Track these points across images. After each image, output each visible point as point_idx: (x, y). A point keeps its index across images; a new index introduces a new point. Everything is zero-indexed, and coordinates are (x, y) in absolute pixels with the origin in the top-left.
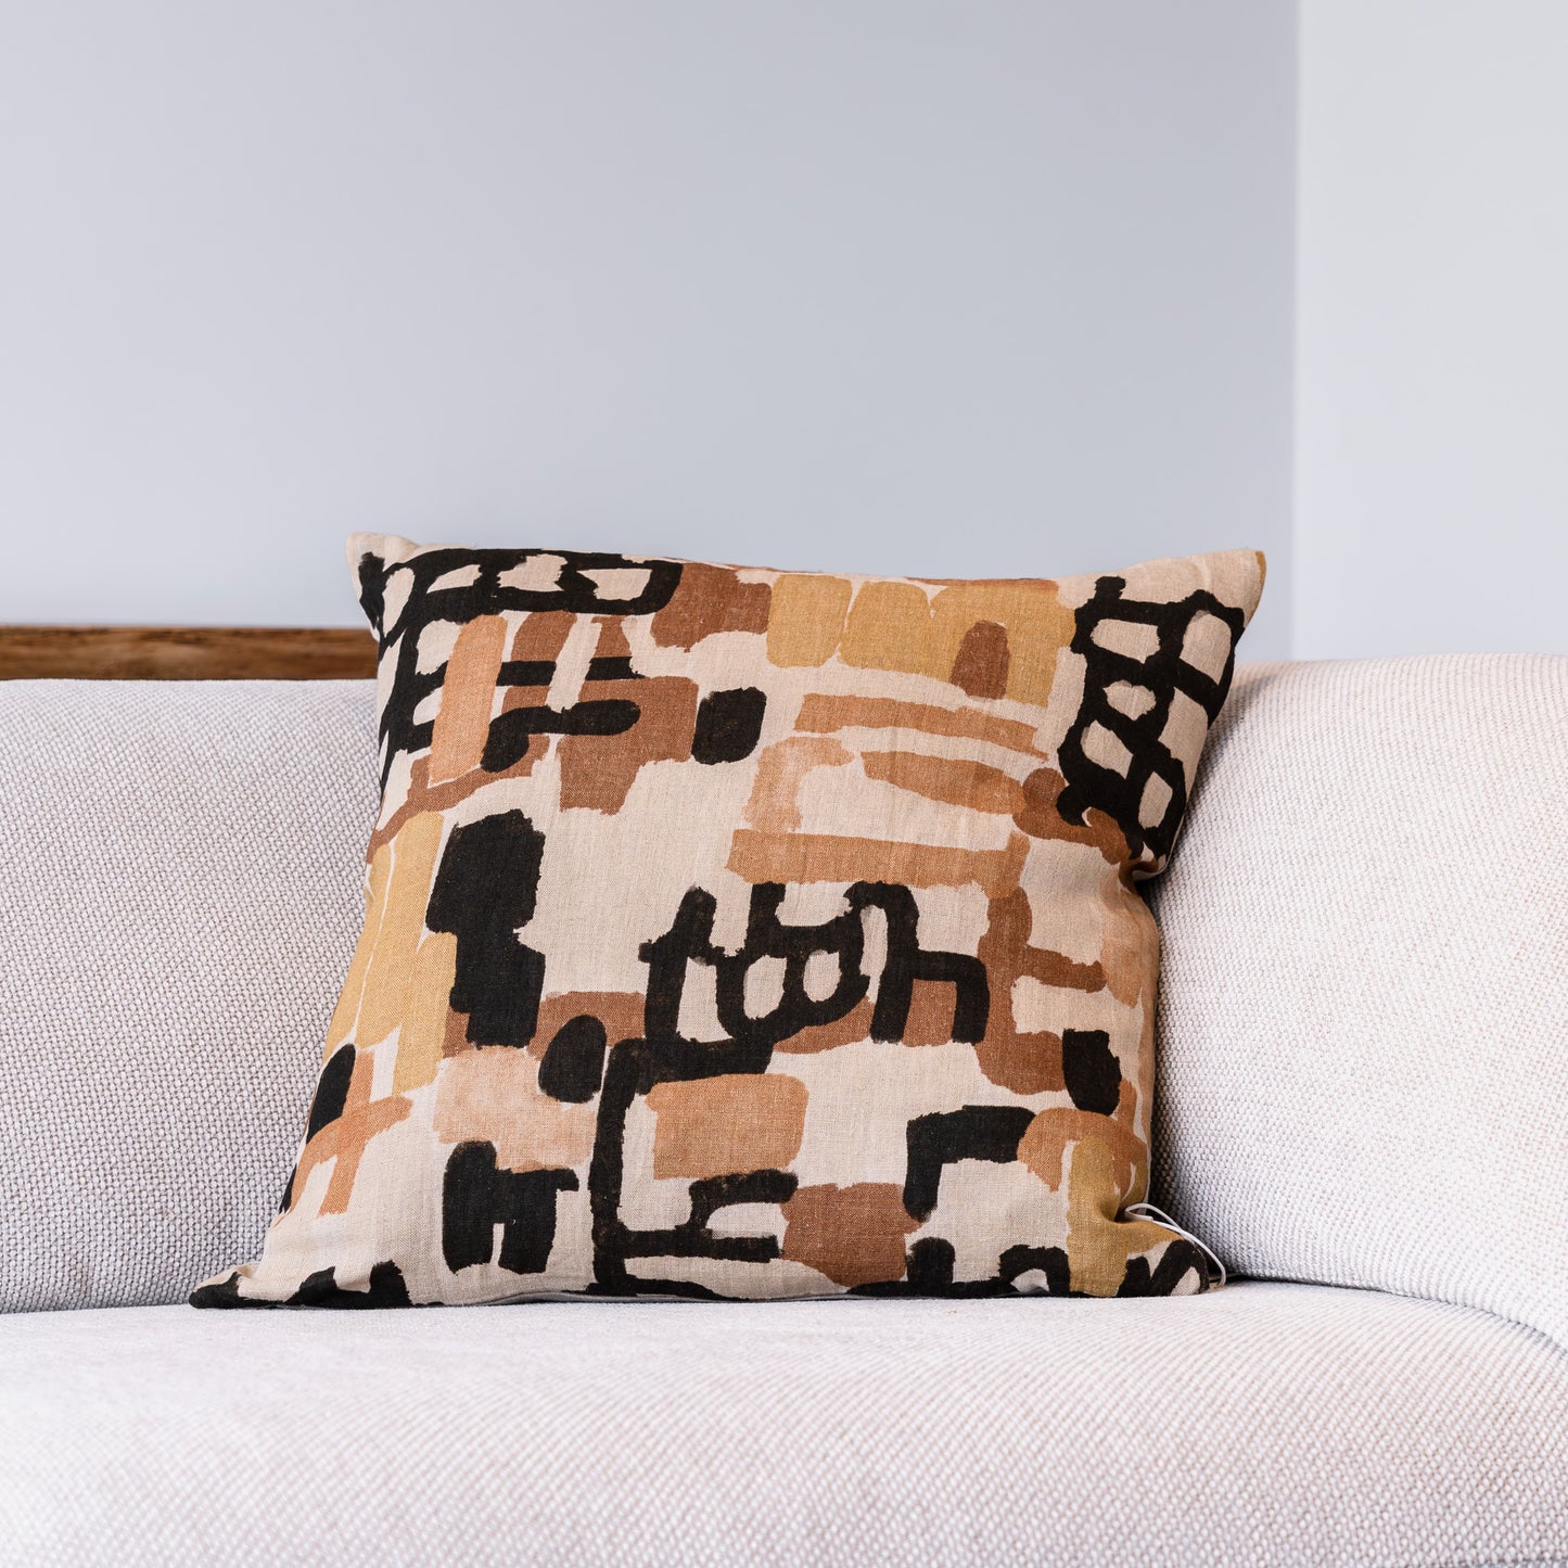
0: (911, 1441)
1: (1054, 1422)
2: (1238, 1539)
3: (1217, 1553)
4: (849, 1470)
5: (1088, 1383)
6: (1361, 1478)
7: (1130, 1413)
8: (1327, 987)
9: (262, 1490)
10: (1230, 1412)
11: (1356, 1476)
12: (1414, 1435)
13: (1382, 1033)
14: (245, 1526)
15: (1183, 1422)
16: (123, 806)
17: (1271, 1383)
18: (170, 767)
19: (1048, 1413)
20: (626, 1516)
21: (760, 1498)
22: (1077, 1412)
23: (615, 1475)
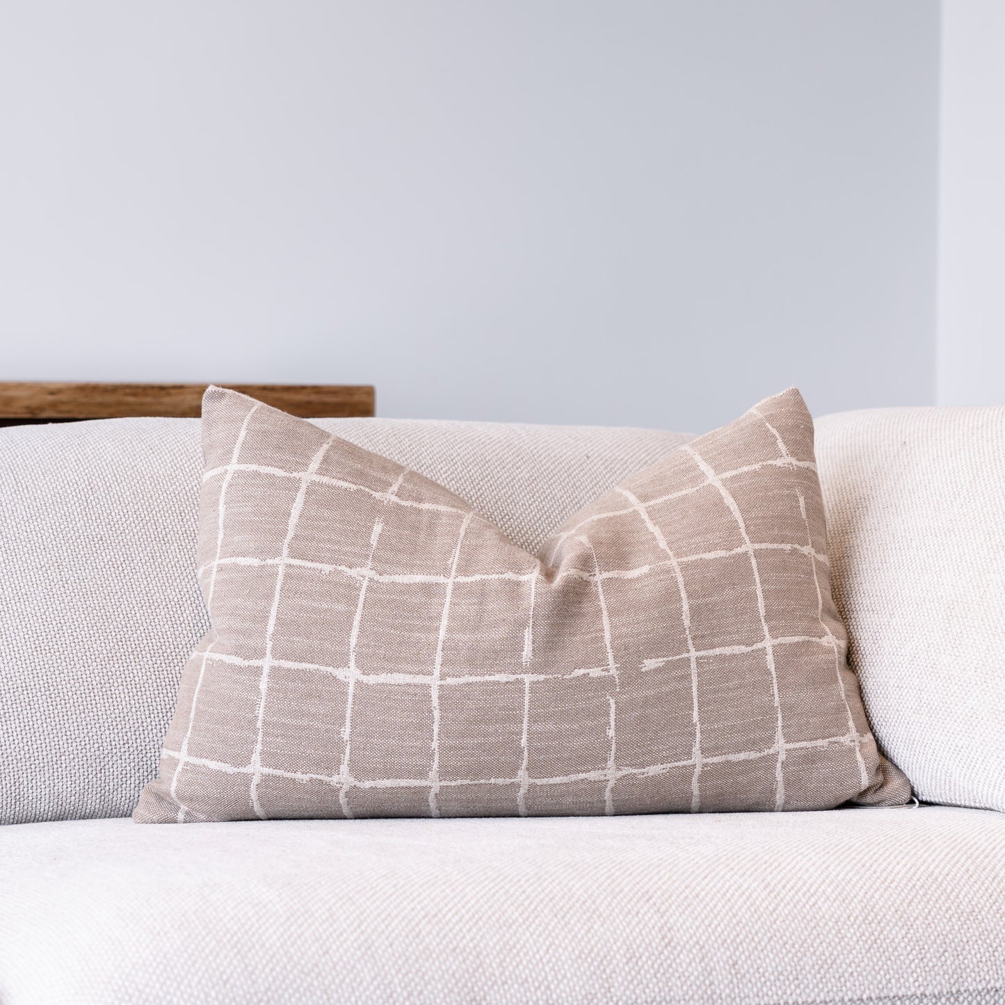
0: (692, 904)
1: (784, 892)
2: (901, 968)
3: (888, 977)
4: (653, 921)
5: (805, 867)
6: (980, 930)
7: (832, 887)
8: (959, 615)
9: (281, 930)
10: (896, 887)
11: (977, 928)
13: (994, 645)
14: (271, 953)
15: (866, 893)
16: (194, 497)
17: (922, 870)
19: (780, 886)
20: (511, 949)
21: (596, 938)
22: (798, 885)
23: (504, 923)
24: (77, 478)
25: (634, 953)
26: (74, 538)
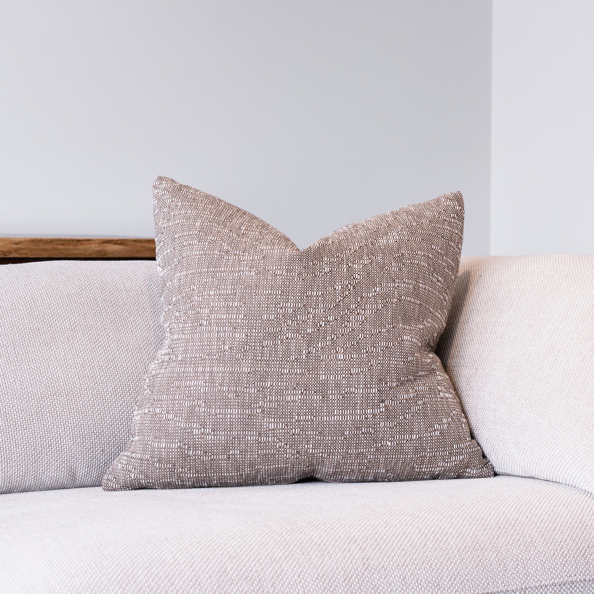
0: (379, 543)
1: (429, 534)
2: (495, 576)
3: (488, 581)
4: (358, 555)
5: (439, 519)
6: (536, 551)
7: (455, 530)
9: (146, 571)
10: (490, 528)
11: (534, 551)
12: (553, 535)
15: (474, 533)
16: (92, 306)
17: (503, 517)
19: (427, 531)
20: (278, 576)
21: (326, 567)
22: (437, 530)
23: (274, 560)
24: (25, 295)
25: (348, 575)
26: (23, 329)
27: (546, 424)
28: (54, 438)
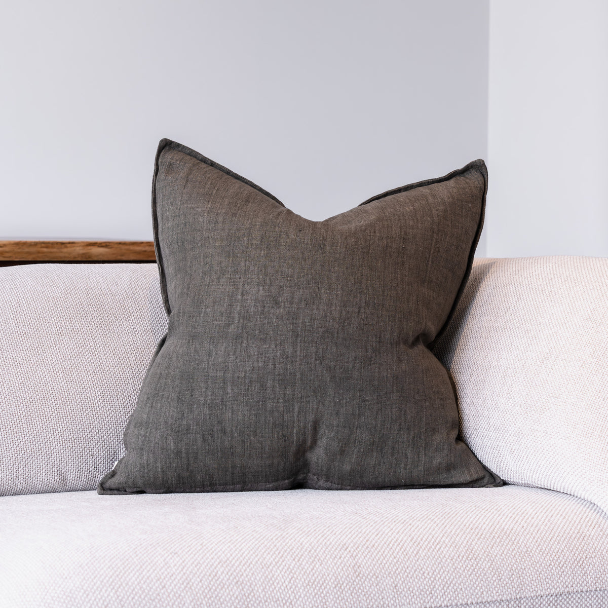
0: (371, 551)
1: (421, 542)
2: (489, 585)
3: (481, 590)
4: (349, 562)
5: (432, 528)
6: (532, 561)
7: (448, 538)
8: (511, 375)
9: (137, 574)
10: (484, 538)
11: (530, 561)
12: (550, 545)
13: (531, 392)
15: (468, 542)
16: (77, 310)
17: (498, 527)
18: (94, 295)
19: (419, 539)
20: (269, 581)
21: (317, 573)
22: (429, 538)
23: (265, 565)
24: (11, 299)
25: (339, 581)
27: (542, 431)
28: (44, 442)
